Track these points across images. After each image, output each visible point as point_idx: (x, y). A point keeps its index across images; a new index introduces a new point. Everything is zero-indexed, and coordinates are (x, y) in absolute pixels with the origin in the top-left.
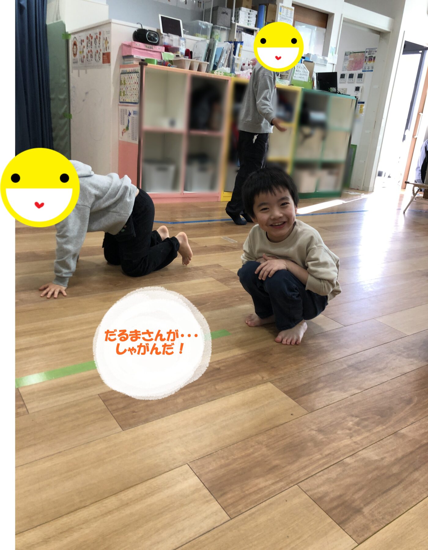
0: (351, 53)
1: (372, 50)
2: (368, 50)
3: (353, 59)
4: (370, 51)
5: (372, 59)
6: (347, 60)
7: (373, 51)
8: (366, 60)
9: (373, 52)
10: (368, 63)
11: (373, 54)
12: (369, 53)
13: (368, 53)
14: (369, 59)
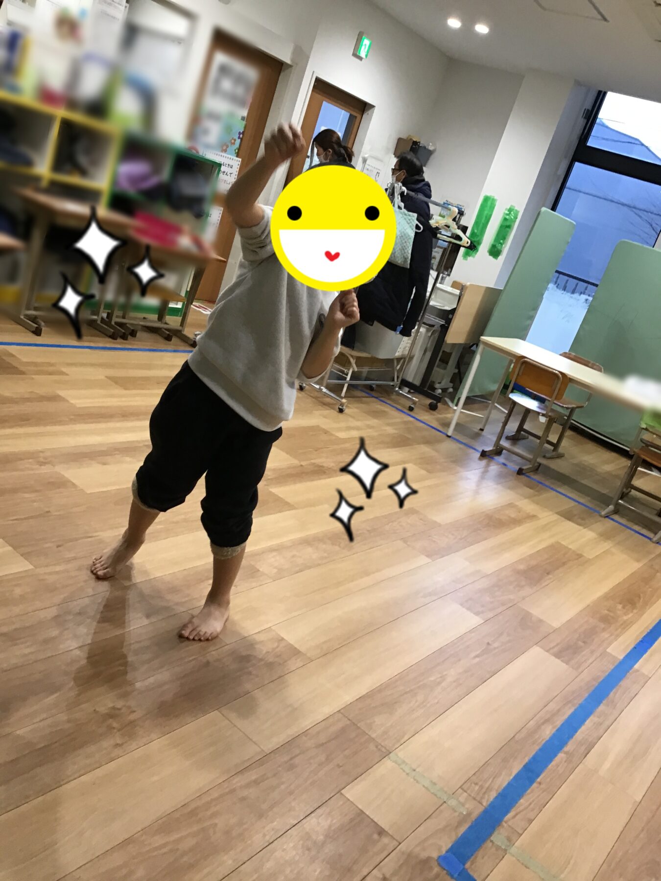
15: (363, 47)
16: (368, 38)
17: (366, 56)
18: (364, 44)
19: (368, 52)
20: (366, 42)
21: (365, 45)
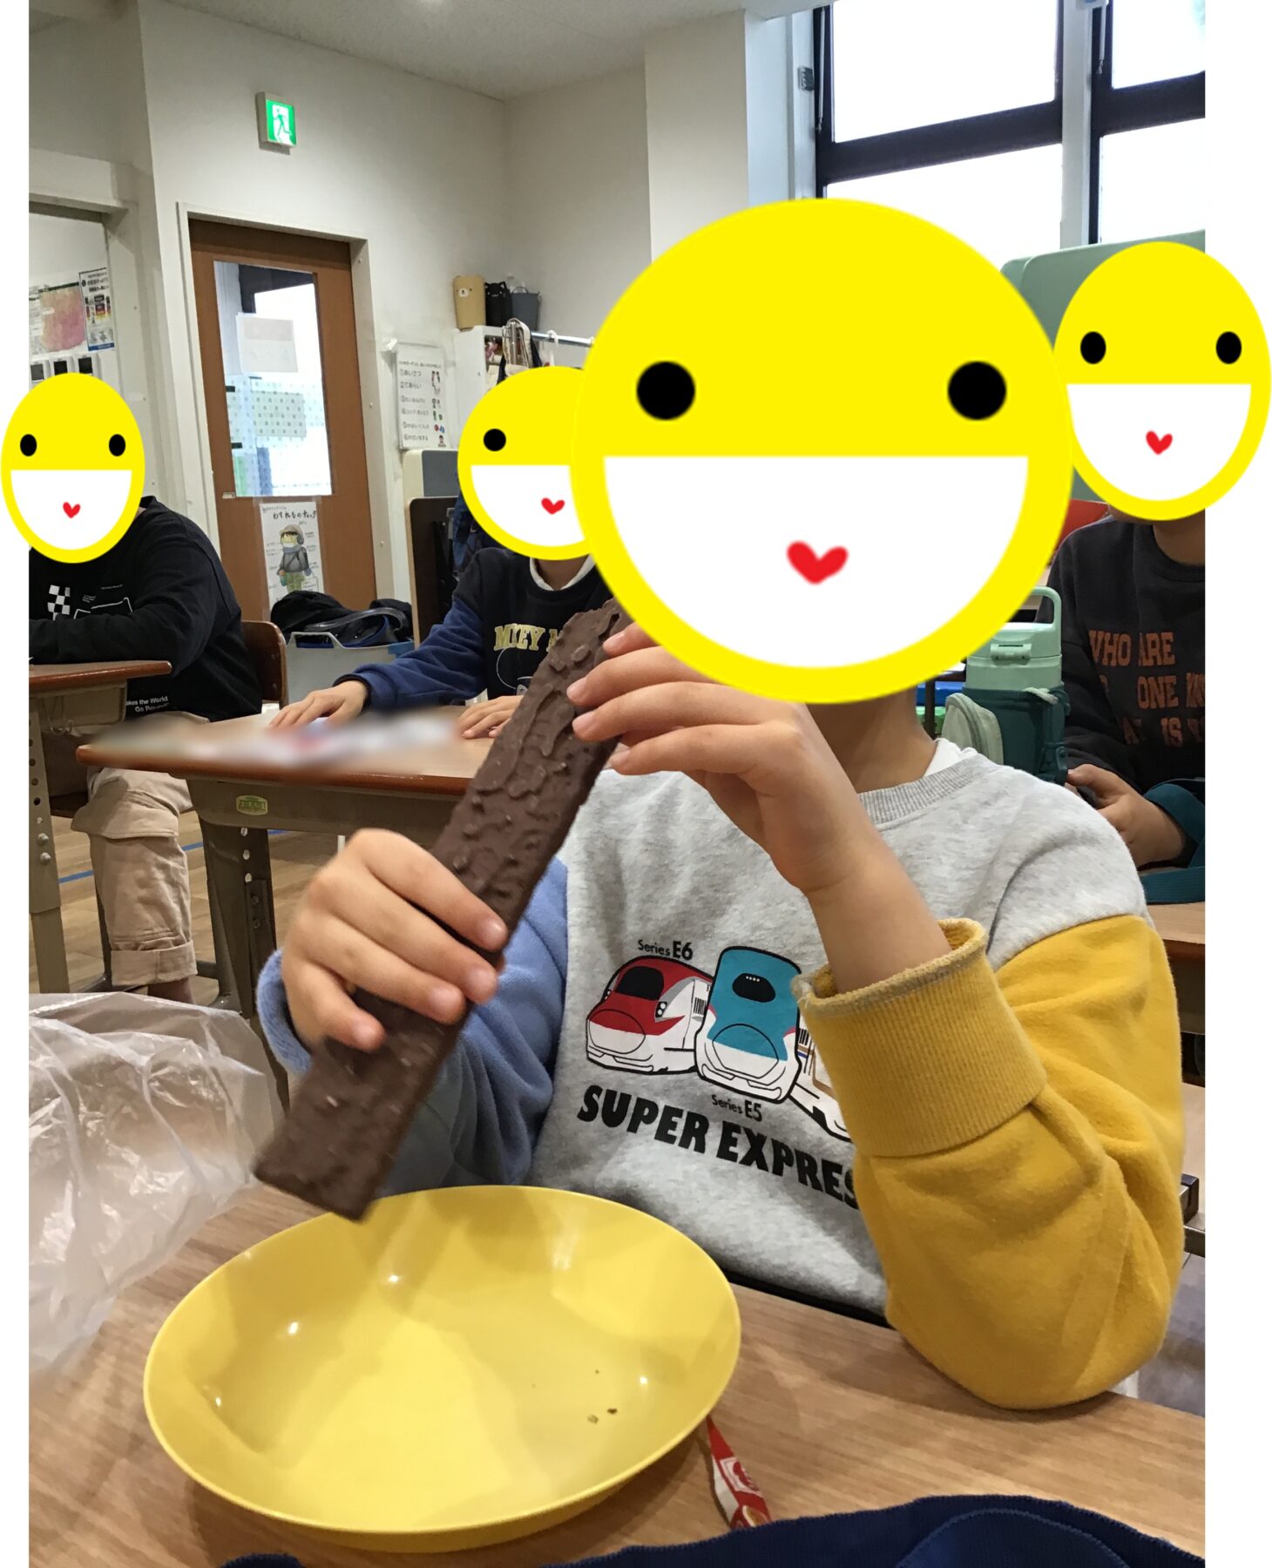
0: (41, 291)
1: (98, 275)
2: (85, 277)
3: (52, 311)
4: (93, 278)
5: (103, 305)
6: (38, 315)
7: (100, 278)
8: (88, 311)
9: (102, 281)
10: (98, 321)
11: (102, 288)
12: (91, 286)
13: (87, 287)
14: (96, 306)
15: (277, 124)
16: (281, 102)
17: (294, 139)
18: (275, 114)
19: (293, 129)
20: (279, 113)
21: (280, 117)
